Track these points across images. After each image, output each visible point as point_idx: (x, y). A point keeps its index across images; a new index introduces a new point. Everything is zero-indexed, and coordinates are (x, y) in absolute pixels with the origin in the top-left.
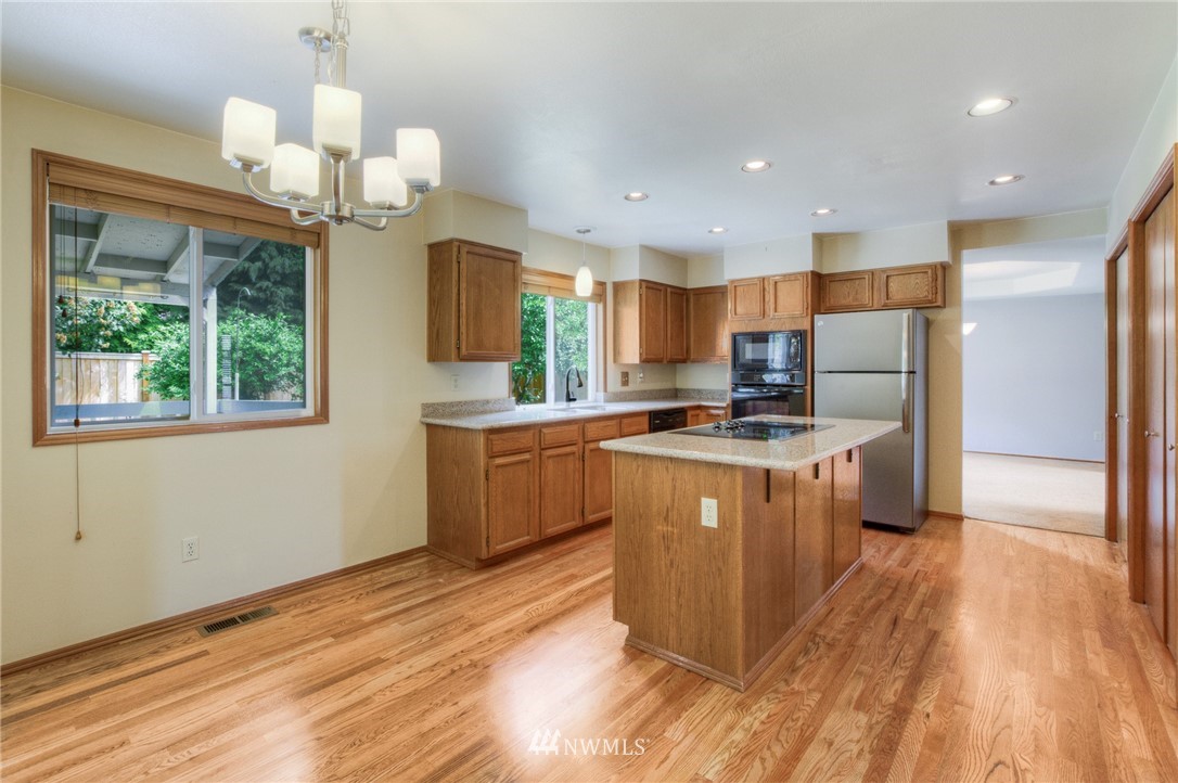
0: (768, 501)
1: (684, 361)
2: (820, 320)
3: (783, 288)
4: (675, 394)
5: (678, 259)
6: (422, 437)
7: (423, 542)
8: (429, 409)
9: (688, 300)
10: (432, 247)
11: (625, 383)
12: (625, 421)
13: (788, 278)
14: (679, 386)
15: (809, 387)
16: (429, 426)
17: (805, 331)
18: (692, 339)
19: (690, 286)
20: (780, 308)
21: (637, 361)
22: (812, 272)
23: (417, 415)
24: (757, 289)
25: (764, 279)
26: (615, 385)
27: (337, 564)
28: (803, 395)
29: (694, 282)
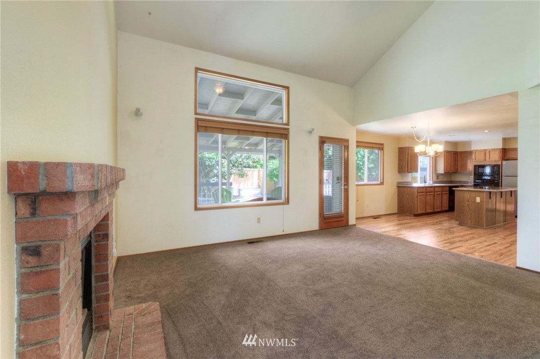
0: (490, 198)
1: (456, 173)
2: (504, 163)
3: (492, 154)
4: (451, 182)
5: (455, 144)
6: (397, 188)
7: (396, 212)
8: (398, 183)
9: (457, 155)
10: (399, 148)
11: (438, 179)
12: (443, 188)
13: (494, 150)
14: (452, 180)
15: (500, 180)
16: (398, 186)
17: (499, 165)
18: (459, 166)
19: (458, 150)
20: (491, 158)
21: (443, 172)
22: (502, 149)
23: (396, 185)
24: (483, 153)
25: (485, 150)
26: (435, 179)
27: (384, 213)
28: (499, 182)
29: (460, 149)
